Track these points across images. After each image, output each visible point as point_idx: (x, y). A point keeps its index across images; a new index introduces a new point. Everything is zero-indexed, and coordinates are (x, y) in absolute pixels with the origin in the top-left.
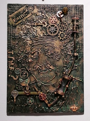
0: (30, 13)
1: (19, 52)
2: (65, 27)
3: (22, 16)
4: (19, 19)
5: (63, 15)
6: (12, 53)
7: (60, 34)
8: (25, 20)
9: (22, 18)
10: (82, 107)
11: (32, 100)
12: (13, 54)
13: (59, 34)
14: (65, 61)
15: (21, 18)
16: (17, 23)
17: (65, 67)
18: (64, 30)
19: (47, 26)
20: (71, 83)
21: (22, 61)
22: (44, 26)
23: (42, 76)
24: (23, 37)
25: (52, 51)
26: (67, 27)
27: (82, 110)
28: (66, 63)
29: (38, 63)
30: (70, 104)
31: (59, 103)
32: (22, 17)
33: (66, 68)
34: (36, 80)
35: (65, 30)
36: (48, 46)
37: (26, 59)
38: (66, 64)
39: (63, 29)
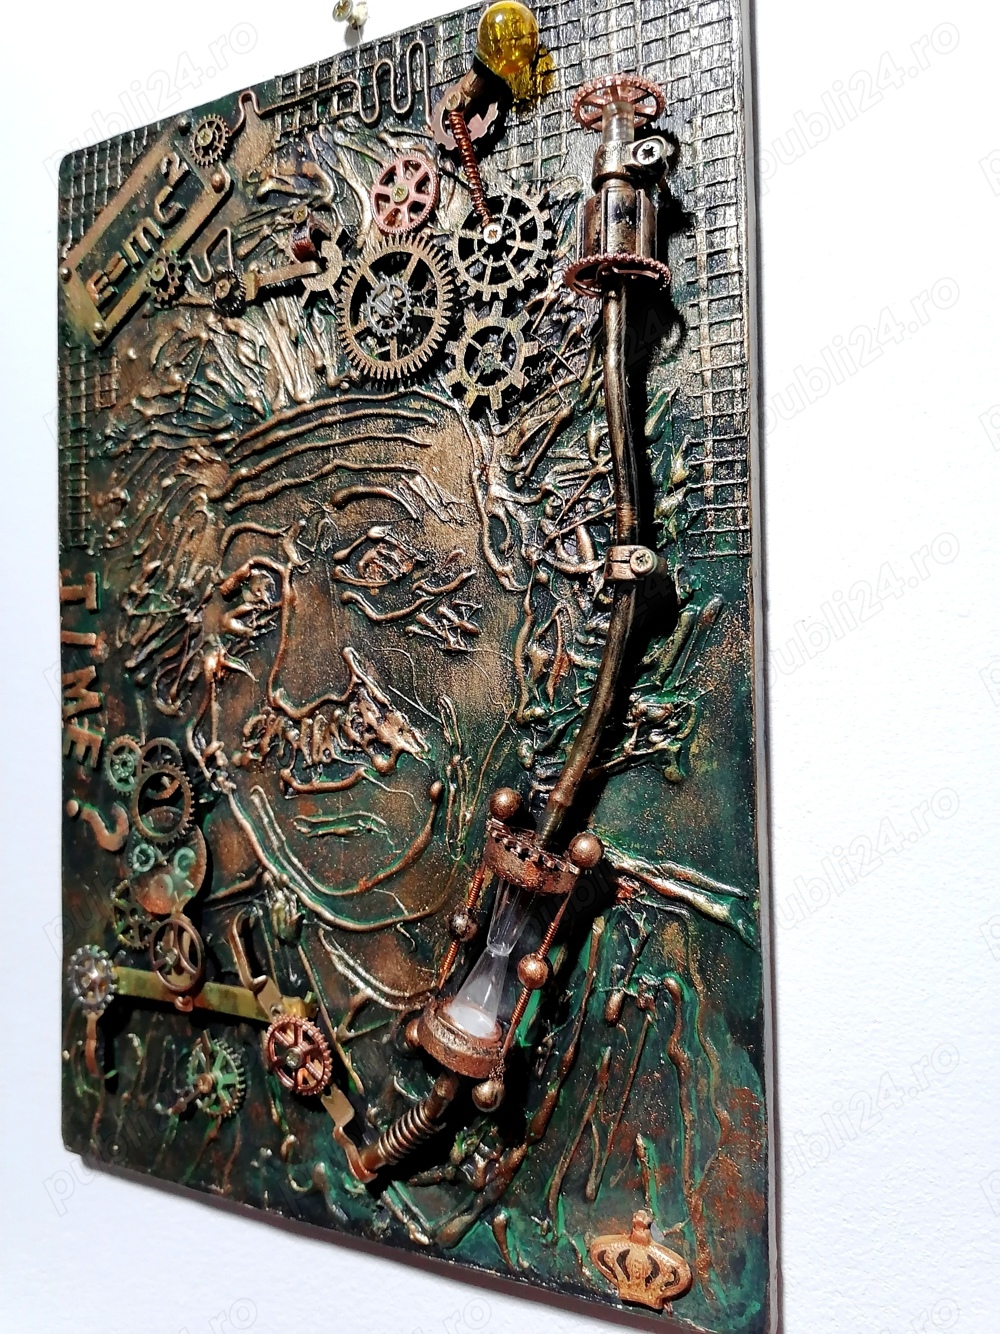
0: (208, 188)
1: (134, 588)
2: (518, 244)
3: (146, 232)
4: (127, 270)
5: (493, 111)
6: (82, 601)
7: (467, 339)
8: (171, 267)
9: (149, 254)
10: (739, 1263)
11: (226, 1068)
12: (92, 603)
13: (458, 349)
14: (527, 660)
15: (135, 258)
16: (117, 314)
17: (525, 726)
18: (502, 289)
19: (338, 285)
20: (599, 927)
21: (153, 673)
22: (311, 285)
23: (313, 826)
24: (157, 441)
25: (395, 556)
26: (536, 247)
27: (741, 1309)
28: (542, 679)
29: (276, 686)
30: (586, 1200)
31: (468, 1158)
32: (146, 244)
33: (538, 744)
34: (259, 861)
35: (517, 281)
36: (365, 503)
37: (180, 653)
38: (545, 694)
39: (500, 275)
